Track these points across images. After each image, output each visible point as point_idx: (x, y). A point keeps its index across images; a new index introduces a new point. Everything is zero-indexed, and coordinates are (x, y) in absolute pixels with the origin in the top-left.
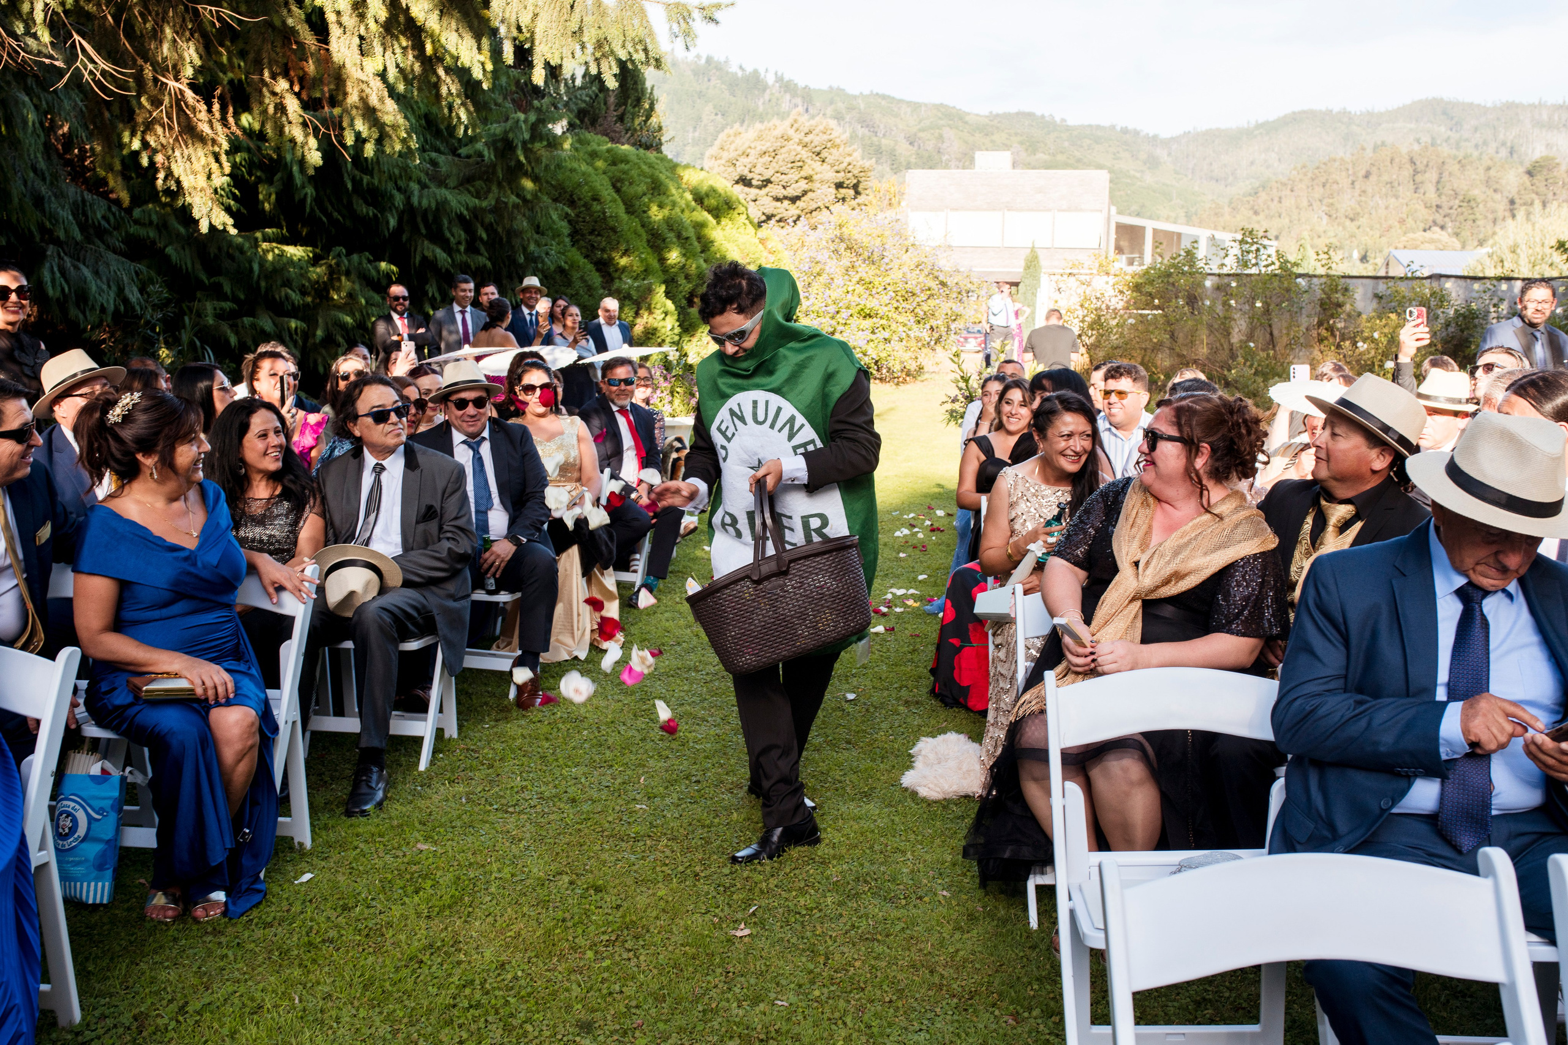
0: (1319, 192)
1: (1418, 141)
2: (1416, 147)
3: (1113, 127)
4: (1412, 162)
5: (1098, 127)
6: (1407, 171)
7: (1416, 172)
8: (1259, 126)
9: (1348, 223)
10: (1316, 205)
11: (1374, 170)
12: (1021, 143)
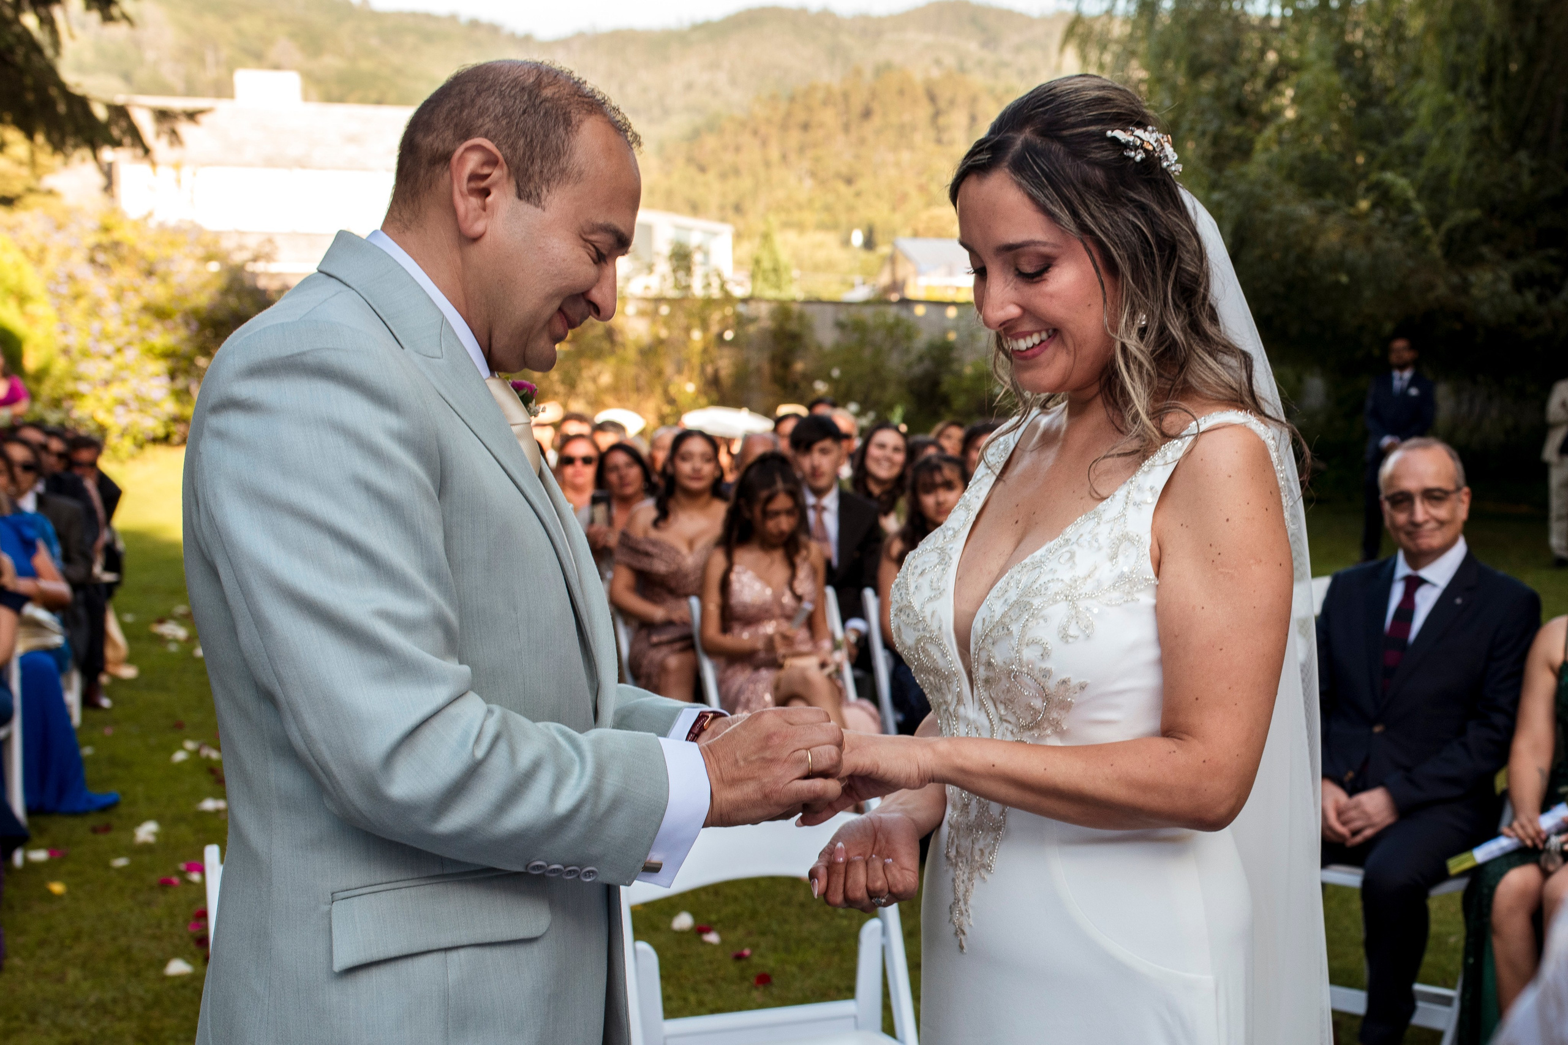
0: (795, 137)
1: (938, 62)
2: (936, 73)
3: (453, 18)
4: (932, 98)
5: (428, 17)
6: (924, 111)
7: (937, 115)
8: (697, 28)
9: (842, 188)
10: (793, 157)
11: (876, 106)
12: (293, 36)
